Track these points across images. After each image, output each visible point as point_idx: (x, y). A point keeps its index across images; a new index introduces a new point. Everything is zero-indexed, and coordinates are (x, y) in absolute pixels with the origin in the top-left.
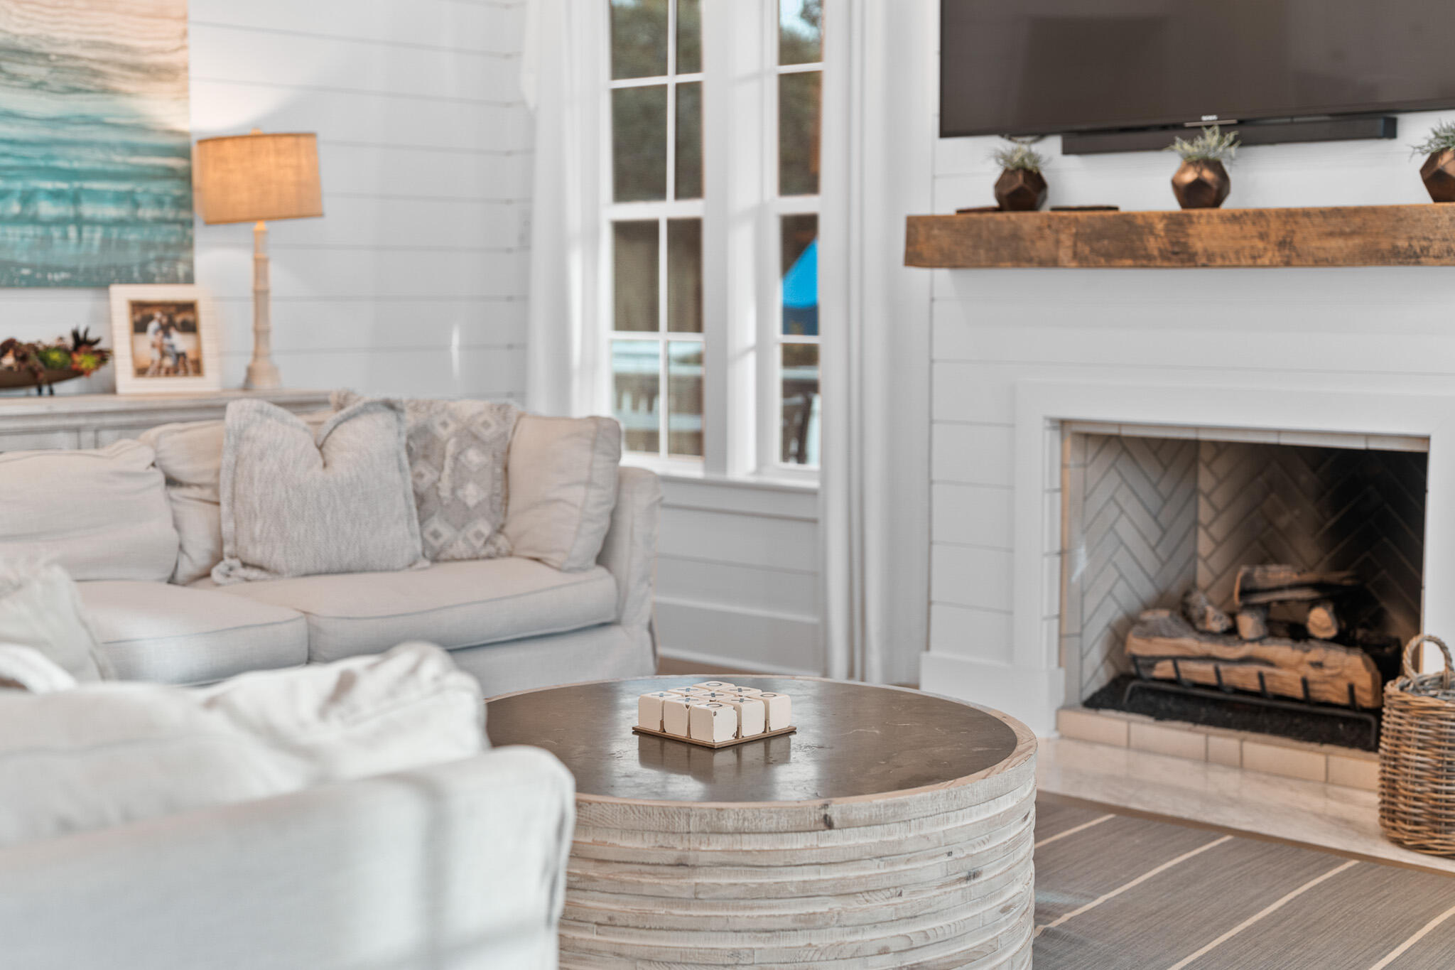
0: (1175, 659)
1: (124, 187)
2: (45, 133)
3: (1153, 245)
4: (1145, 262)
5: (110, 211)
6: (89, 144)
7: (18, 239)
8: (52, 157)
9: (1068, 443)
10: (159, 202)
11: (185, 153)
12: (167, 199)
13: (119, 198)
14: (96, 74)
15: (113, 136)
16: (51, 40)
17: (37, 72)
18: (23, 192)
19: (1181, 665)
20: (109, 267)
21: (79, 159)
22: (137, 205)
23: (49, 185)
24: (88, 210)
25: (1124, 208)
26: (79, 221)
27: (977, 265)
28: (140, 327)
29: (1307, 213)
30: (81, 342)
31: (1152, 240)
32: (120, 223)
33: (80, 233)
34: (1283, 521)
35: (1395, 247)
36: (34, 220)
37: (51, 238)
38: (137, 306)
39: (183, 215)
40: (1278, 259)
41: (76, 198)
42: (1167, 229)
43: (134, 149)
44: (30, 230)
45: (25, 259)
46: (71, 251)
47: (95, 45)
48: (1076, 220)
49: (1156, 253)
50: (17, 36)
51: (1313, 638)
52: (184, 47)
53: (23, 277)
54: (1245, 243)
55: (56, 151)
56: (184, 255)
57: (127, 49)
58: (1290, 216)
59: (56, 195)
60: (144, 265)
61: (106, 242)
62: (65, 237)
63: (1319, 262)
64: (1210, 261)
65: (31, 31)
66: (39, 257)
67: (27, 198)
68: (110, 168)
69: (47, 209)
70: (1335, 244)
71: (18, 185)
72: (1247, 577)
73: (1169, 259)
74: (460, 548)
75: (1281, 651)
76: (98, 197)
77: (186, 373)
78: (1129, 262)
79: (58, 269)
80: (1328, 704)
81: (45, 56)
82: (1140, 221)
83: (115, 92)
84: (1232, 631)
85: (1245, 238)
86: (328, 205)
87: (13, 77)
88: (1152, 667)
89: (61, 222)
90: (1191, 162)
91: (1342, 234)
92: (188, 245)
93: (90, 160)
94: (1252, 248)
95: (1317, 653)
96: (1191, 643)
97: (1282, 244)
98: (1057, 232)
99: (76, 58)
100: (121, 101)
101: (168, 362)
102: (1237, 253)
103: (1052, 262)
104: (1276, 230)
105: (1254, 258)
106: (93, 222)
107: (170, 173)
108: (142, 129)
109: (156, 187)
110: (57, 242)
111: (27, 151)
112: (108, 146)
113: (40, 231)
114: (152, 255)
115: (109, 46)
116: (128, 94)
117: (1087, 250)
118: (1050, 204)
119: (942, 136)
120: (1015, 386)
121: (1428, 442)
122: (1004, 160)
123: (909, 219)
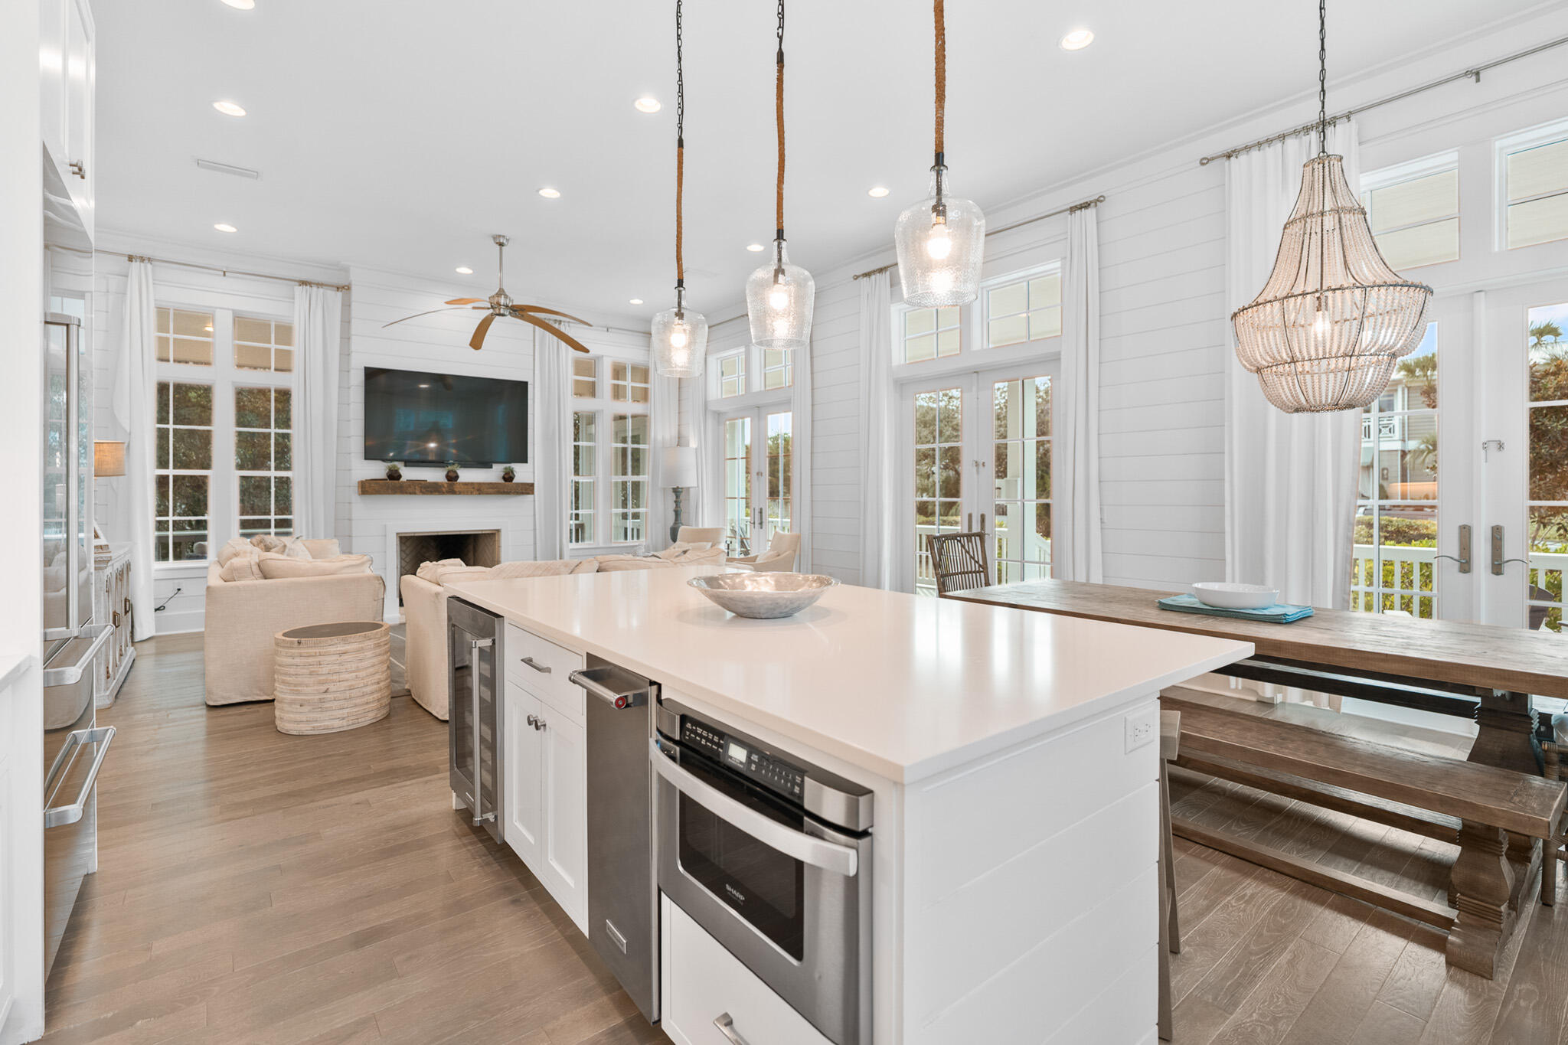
3: (444, 490)
9: (398, 539)
25: (428, 481)
29: (484, 484)
31: (443, 488)
35: (504, 491)
42: (447, 486)
48: (421, 483)
58: (479, 484)
63: (487, 494)
70: (491, 490)
78: (436, 493)
82: (439, 483)
90: (449, 472)
94: (471, 491)
97: (478, 490)
102: (467, 491)
103: (415, 493)
104: (476, 487)
118: (403, 479)
119: (366, 459)
120: (385, 526)
121: (498, 531)
122: (388, 468)
123: (360, 481)
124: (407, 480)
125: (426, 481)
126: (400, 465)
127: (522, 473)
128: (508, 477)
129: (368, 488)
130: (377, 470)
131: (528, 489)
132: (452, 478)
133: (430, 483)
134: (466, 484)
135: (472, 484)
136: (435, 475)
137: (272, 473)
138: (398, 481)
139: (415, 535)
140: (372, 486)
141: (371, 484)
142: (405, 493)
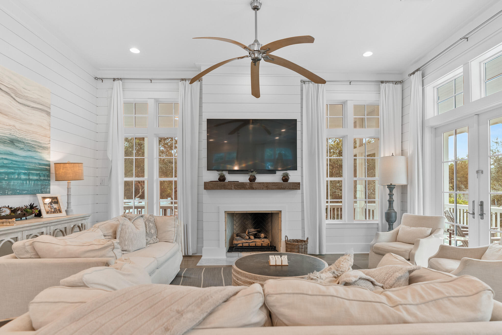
0: (242, 243)
2: (23, 160)
3: (247, 187)
4: (246, 189)
5: (35, 178)
6: (32, 162)
7: (17, 183)
8: (24, 165)
9: (226, 214)
10: (44, 176)
11: (49, 165)
12: (46, 175)
13: (37, 175)
14: (33, 147)
15: (37, 161)
16: (25, 139)
17: (22, 146)
18: (18, 173)
19: (244, 244)
20: (34, 190)
21: (30, 166)
22: (40, 176)
23: (23, 171)
24: (31, 177)
26: (29, 180)
27: (218, 189)
29: (270, 183)
30: (32, 207)
31: (247, 186)
32: (37, 180)
33: (29, 182)
34: (246, 223)
35: (282, 187)
36: (20, 179)
37: (24, 183)
38: (43, 198)
39: (48, 179)
40: (266, 189)
41: (29, 174)
42: (249, 185)
43: (40, 164)
44: (19, 182)
45: (18, 188)
46: (27, 186)
47: (33, 141)
48: (235, 183)
50: (18, 137)
51: (261, 238)
52: (49, 143)
53: (18, 192)
54: (261, 187)
55: (25, 164)
56: (48, 187)
57: (39, 143)
58: (267, 183)
59: (25, 174)
60: (41, 189)
62: (26, 183)
63: (272, 189)
64: (256, 189)
65: (21, 137)
66: (21, 188)
67: (19, 174)
68: (35, 168)
69: (23, 177)
70: (274, 187)
71: (17, 171)
72: (248, 231)
73: (250, 189)
74: (152, 241)
75: (257, 240)
76: (33, 174)
77: (57, 213)
78: (244, 189)
79: (24, 191)
80: (264, 246)
81: (24, 142)
83: (37, 152)
84: (249, 238)
85: (261, 186)
86: (84, 178)
87: (17, 146)
88: (238, 245)
89: (26, 180)
90: (251, 176)
91: (275, 186)
92: (49, 185)
93: (32, 166)
94: (262, 187)
95: (263, 240)
96: (244, 241)
97: (266, 187)
98: (232, 185)
99: (30, 144)
100: (38, 154)
101: (53, 210)
102: (260, 188)
103: (231, 189)
104: (266, 185)
105: (263, 189)
106: (32, 180)
107: (46, 170)
109: (44, 173)
110: (25, 184)
111: (19, 164)
112: (35, 163)
113: (21, 182)
114: (43, 187)
115: (36, 142)
116: (40, 152)
117: (237, 187)
118: (227, 181)
119: (208, 170)
120: (219, 207)
121: (281, 211)
122: (219, 174)
123: (204, 182)
124: (228, 181)
125: (238, 182)
126: (226, 174)
127: (293, 176)
128: (285, 179)
129: (209, 186)
130: (214, 176)
131: (296, 186)
132: (253, 179)
133: (240, 182)
134: (260, 183)
135: (263, 183)
136: (244, 179)
137: (173, 179)
138: (224, 182)
139: (235, 212)
140: (210, 185)
141: (209, 184)
142: (226, 189)
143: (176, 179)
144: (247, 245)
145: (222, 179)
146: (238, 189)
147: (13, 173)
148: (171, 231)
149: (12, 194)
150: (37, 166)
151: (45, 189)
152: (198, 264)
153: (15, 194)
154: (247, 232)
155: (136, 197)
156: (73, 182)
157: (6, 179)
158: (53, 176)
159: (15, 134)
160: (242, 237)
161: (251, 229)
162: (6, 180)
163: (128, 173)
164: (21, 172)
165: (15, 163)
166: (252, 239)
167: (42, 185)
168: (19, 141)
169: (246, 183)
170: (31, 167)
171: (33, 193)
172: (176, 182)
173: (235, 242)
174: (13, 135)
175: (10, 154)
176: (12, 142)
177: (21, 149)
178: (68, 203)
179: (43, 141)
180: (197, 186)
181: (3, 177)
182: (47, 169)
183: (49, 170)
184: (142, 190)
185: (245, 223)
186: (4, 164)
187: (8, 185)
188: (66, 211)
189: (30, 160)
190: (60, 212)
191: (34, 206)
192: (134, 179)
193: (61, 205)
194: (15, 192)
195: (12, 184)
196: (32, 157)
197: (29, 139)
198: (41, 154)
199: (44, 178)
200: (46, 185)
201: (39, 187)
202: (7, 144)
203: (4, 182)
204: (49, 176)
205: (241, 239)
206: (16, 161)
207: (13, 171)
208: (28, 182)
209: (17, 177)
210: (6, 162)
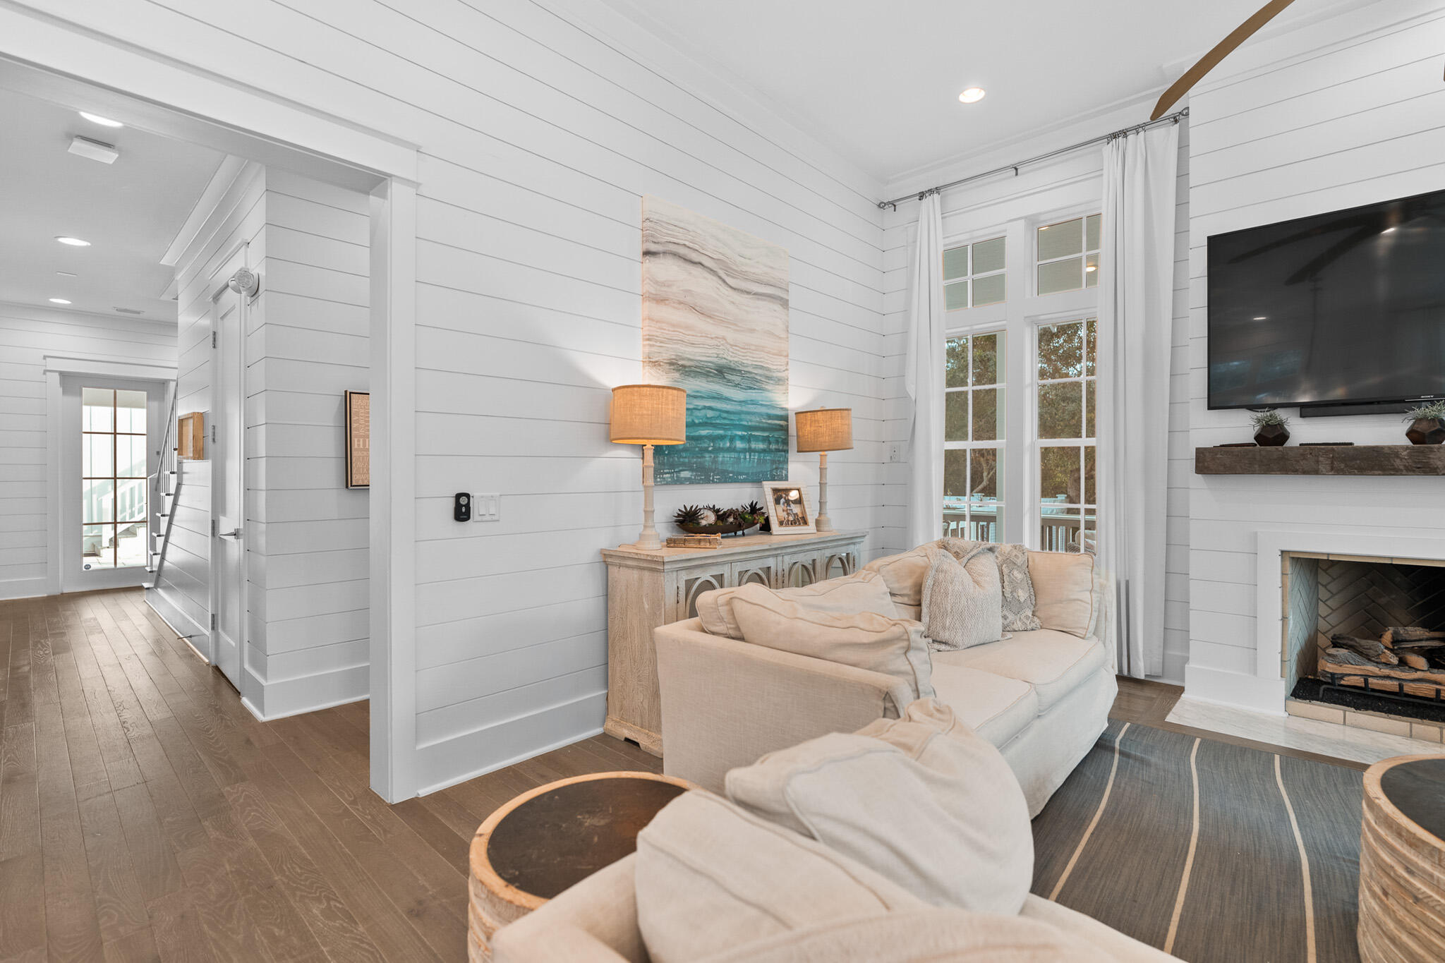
0: (1366, 677)
1: (766, 434)
2: (739, 408)
3: (1397, 463)
4: (1392, 472)
5: (761, 446)
6: (755, 413)
7: (729, 459)
8: (741, 420)
10: (777, 442)
11: (786, 418)
12: (780, 440)
13: (766, 439)
14: (758, 380)
15: (764, 410)
16: (742, 364)
17: (737, 379)
18: (731, 436)
19: (1370, 680)
20: (759, 473)
21: (751, 421)
22: (770, 443)
23: (740, 433)
24: (753, 445)
25: (1358, 444)
26: (751, 451)
27: (1253, 473)
28: (777, 501)
30: (754, 509)
31: (1398, 460)
32: (764, 451)
33: (750, 456)
34: (1383, 601)
36: (735, 450)
37: (740, 459)
38: (775, 491)
39: (785, 448)
41: (748, 439)
42: (1410, 455)
43: (770, 417)
44: (733, 455)
45: (730, 469)
46: (747, 464)
47: (757, 367)
48: (1333, 450)
49: (1402, 467)
50: (731, 362)
52: (787, 370)
53: (730, 477)
55: (743, 416)
56: (785, 467)
57: (768, 369)
59: (742, 438)
60: (771, 471)
61: (759, 459)
62: (745, 458)
65: (736, 359)
66: (736, 468)
67: (732, 439)
68: (761, 425)
69: (739, 445)
71: (729, 433)
73: (1414, 471)
74: (1018, 625)
76: (757, 439)
77: (800, 524)
78: (1379, 472)
79: (742, 474)
81: (740, 371)
82: (1386, 451)
83: (763, 389)
84: (1404, 664)
86: (855, 444)
87: (729, 381)
88: (1342, 678)
89: (744, 451)
90: (1418, 420)
92: (786, 462)
93: (754, 421)
96: (1371, 668)
98: (1318, 456)
99: (750, 373)
100: (766, 394)
101: (791, 518)
103: (1316, 472)
106: (755, 451)
107: (781, 428)
108: (773, 407)
109: (776, 434)
110: (742, 460)
111: (732, 417)
112: (760, 415)
113: (736, 455)
114: (774, 467)
115: (762, 367)
116: (768, 391)
117: (1342, 466)
118: (1293, 442)
119: (1210, 408)
120: (1256, 533)
122: (1259, 421)
123: (1197, 449)
124: (1300, 445)
125: (1351, 444)
126: (1288, 418)
129: (1215, 462)
130: (1235, 428)
132: (1426, 435)
133: (1359, 449)
136: (1379, 432)
137: (1083, 442)
138: (1280, 448)
139: (1330, 559)
140: (1218, 459)
141: (1216, 454)
142: (1293, 471)
143: (1091, 442)
144: (1392, 685)
145: (1272, 436)
146: (1350, 474)
147: (722, 438)
148: (1079, 602)
149: (720, 481)
150: (764, 421)
151: (778, 471)
152: (1170, 718)
153: (725, 482)
154: (1388, 637)
155: (975, 491)
156: (831, 455)
157: (710, 449)
158: (793, 442)
159: (725, 356)
160: (1361, 654)
161: (1409, 628)
162: (710, 452)
163: (954, 429)
164: (736, 435)
165: (725, 415)
166: (1417, 670)
167: (773, 462)
168: (733, 370)
169: (1389, 448)
170: (753, 424)
171: (757, 480)
172: (1091, 452)
173: (1329, 665)
174: (722, 358)
175: (718, 399)
176: (722, 372)
177: (737, 385)
178: (822, 503)
179: (774, 363)
180: (1167, 461)
181: (706, 445)
182: (782, 426)
183: (785, 429)
184: (989, 474)
185: (1373, 601)
186: (707, 418)
187: (714, 461)
188: (818, 523)
189: (751, 408)
190: (806, 523)
191: (758, 507)
192: (968, 445)
193: (806, 506)
194: (726, 477)
195: (720, 459)
196: (754, 403)
197: (750, 363)
198: (770, 395)
199: (777, 447)
200: (779, 462)
201: (768, 467)
202: (711, 376)
203: (707, 455)
204: (785, 442)
205: (1357, 658)
206: (727, 412)
207: (721, 432)
208: (748, 457)
209: (728, 445)
210: (710, 414)
